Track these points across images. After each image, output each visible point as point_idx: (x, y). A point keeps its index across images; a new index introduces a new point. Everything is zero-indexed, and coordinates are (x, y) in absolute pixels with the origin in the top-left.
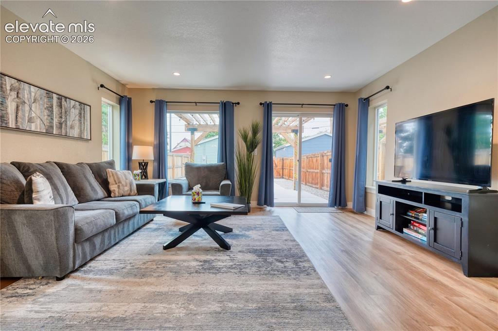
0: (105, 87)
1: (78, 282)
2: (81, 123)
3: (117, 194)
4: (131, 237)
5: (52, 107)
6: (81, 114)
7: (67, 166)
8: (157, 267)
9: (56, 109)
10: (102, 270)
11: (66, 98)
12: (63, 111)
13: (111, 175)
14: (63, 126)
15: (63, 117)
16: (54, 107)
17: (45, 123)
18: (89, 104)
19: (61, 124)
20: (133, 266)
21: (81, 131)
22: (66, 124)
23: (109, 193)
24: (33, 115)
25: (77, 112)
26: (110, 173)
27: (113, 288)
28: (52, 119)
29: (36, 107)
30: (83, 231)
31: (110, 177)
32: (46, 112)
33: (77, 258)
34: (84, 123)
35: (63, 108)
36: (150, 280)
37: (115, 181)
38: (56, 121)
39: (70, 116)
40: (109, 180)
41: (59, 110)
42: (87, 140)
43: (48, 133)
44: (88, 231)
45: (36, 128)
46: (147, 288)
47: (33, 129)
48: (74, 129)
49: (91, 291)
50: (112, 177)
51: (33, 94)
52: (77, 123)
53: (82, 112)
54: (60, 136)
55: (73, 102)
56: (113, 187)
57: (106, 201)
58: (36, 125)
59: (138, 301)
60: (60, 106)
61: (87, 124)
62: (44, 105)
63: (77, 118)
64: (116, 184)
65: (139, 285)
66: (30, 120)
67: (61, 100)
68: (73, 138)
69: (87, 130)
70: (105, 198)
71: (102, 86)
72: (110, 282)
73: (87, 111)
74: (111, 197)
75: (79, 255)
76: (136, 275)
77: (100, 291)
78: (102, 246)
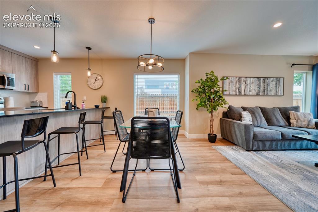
0: (295, 65)
1: (252, 154)
2: (277, 88)
3: (295, 125)
4: (297, 152)
5: (260, 84)
6: (277, 83)
7: (265, 108)
8: (296, 170)
9: (262, 84)
10: (265, 156)
11: (268, 78)
12: (266, 84)
13: (292, 114)
14: (266, 91)
15: (266, 87)
16: (261, 83)
17: (256, 91)
18: (283, 77)
19: (264, 90)
20: (282, 162)
21: (276, 91)
22: (267, 90)
23: (290, 124)
24: (251, 89)
25: (274, 83)
26: (292, 113)
27: (262, 163)
28: (260, 89)
29: (252, 86)
30: (257, 136)
31: (291, 115)
32: (257, 86)
33: (254, 146)
34: (279, 87)
35: (266, 83)
36: (284, 171)
37: (295, 118)
38: (262, 89)
39: (270, 86)
40: (290, 117)
41: (263, 84)
42: (281, 96)
43: (258, 95)
44: (260, 137)
45: (252, 93)
46: (278, 172)
47: (251, 94)
48: (272, 91)
49: (253, 159)
50: (293, 116)
51: (251, 81)
52: (274, 88)
53: (278, 82)
54: (264, 95)
55: (272, 79)
56: (292, 121)
57: (285, 128)
58: (252, 92)
59: (268, 172)
60: (264, 82)
61: (281, 88)
62: (256, 84)
63: (274, 85)
64: (296, 120)
65: (275, 169)
66: (250, 91)
67: (265, 79)
68: (272, 96)
69: (281, 90)
70: (287, 126)
71: (293, 65)
72: (263, 161)
73: (281, 81)
74: (291, 126)
75: (255, 146)
76: (278, 165)
77: (256, 161)
78: (270, 147)
